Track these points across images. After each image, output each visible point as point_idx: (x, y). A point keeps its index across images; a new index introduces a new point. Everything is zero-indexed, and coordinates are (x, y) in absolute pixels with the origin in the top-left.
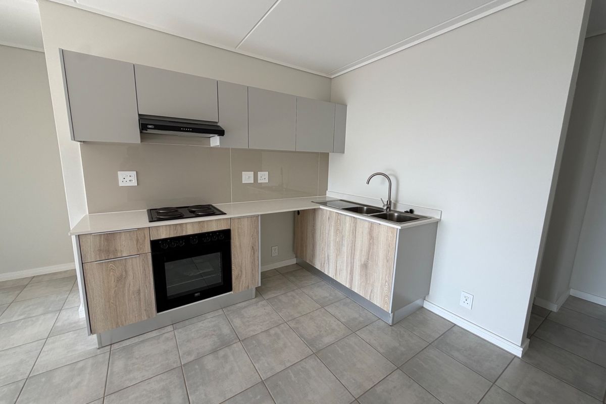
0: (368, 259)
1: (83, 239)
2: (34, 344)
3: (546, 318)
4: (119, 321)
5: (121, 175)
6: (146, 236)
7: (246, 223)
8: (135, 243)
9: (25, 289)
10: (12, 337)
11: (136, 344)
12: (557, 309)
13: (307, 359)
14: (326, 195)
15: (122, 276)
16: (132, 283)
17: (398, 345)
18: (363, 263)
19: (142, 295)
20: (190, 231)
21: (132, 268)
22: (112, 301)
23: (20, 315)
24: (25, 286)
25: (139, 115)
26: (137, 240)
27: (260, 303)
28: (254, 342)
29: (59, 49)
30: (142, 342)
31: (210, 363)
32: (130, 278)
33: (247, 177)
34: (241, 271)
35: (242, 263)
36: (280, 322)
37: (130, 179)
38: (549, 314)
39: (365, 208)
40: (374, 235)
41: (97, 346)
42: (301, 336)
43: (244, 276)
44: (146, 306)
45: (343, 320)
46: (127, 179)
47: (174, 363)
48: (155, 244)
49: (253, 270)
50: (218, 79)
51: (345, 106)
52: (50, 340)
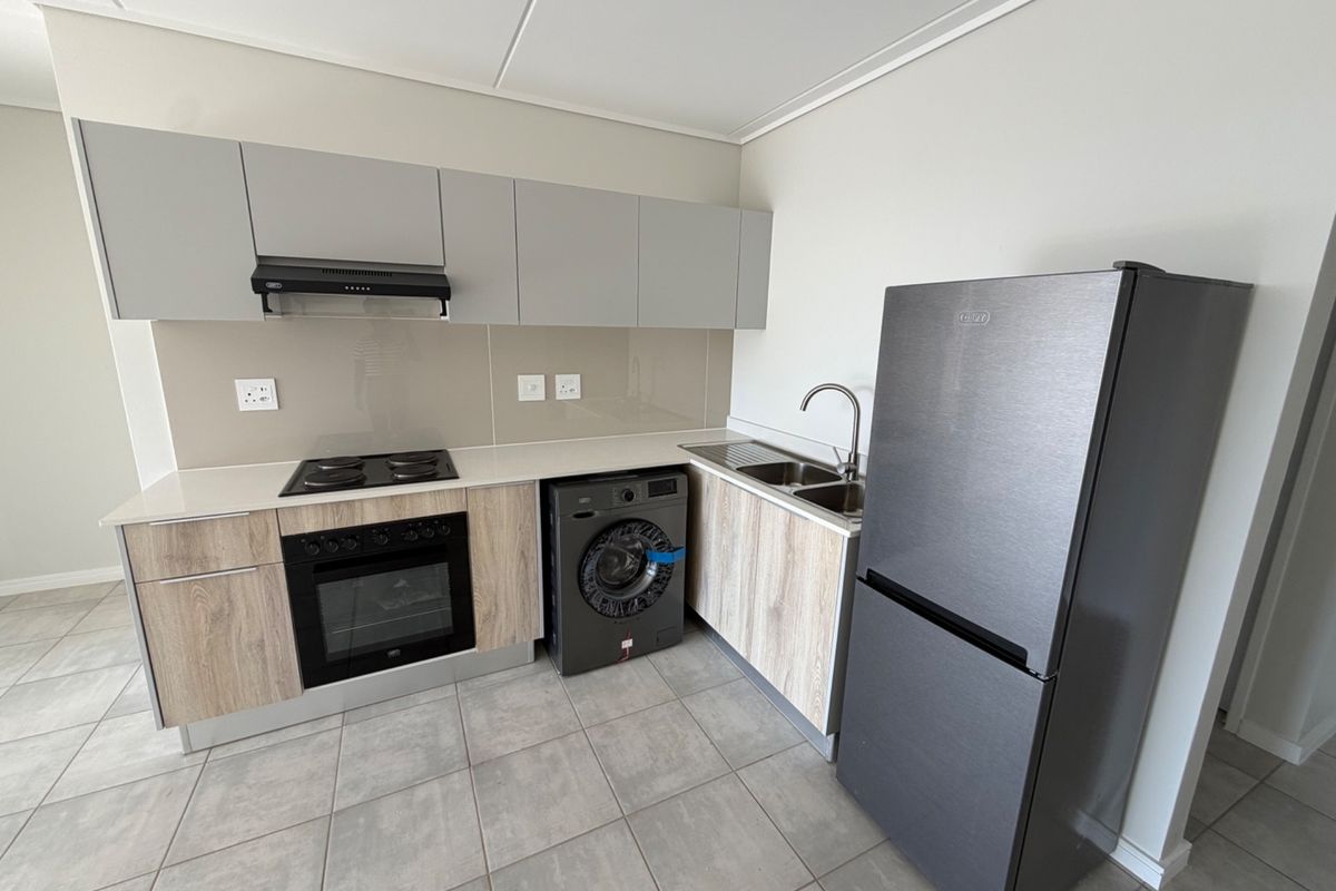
0: (783, 597)
1: (132, 535)
2: (74, 731)
3: (1262, 782)
4: (222, 703)
5: (242, 387)
6: (271, 527)
7: (503, 497)
8: (247, 541)
9: (98, 608)
10: (40, 712)
11: (260, 751)
12: (1302, 757)
13: (603, 830)
14: (725, 425)
15: (221, 610)
16: (244, 626)
17: (834, 815)
18: (772, 605)
19: (269, 652)
20: (371, 517)
21: (244, 595)
22: (203, 661)
23: (70, 665)
24: (98, 602)
25: (259, 258)
26: (251, 536)
27: (542, 675)
28: (499, 773)
29: (72, 119)
30: (273, 747)
31: (390, 816)
32: (241, 612)
33: (530, 388)
34: (496, 605)
35: (496, 588)
36: (572, 728)
37: (263, 394)
38: (1278, 767)
39: (802, 464)
40: (797, 542)
41: (181, 750)
42: (607, 769)
43: (502, 615)
44: (278, 674)
45: (717, 737)
46: (256, 395)
47: (318, 806)
48: (291, 545)
49: (524, 603)
50: (439, 167)
51: (766, 214)
52: (104, 727)
